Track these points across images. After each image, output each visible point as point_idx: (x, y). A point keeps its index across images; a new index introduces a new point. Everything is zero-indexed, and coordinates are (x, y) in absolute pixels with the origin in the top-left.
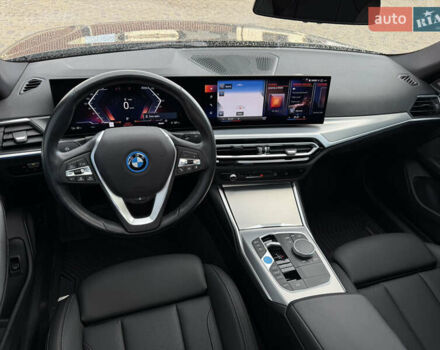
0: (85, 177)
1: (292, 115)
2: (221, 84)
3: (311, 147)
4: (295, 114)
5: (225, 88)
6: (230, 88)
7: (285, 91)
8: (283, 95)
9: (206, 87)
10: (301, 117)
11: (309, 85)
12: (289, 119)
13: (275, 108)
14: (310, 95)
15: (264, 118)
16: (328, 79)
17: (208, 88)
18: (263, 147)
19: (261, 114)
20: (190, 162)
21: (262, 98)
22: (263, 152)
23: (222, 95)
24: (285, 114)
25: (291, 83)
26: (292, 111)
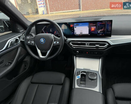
0: (32, 44)
1: (99, 34)
2: (75, 24)
3: (105, 44)
4: (100, 33)
5: (76, 25)
6: (78, 25)
7: (96, 26)
8: (95, 27)
9: (71, 25)
10: (102, 34)
11: (104, 23)
12: (98, 35)
13: (93, 31)
14: (105, 27)
15: (89, 35)
16: (111, 21)
17: (71, 26)
18: (88, 43)
19: (88, 33)
20: (56, 43)
21: (88, 28)
22: (87, 45)
23: (76, 27)
24: (96, 33)
25: (98, 23)
26: (99, 32)
